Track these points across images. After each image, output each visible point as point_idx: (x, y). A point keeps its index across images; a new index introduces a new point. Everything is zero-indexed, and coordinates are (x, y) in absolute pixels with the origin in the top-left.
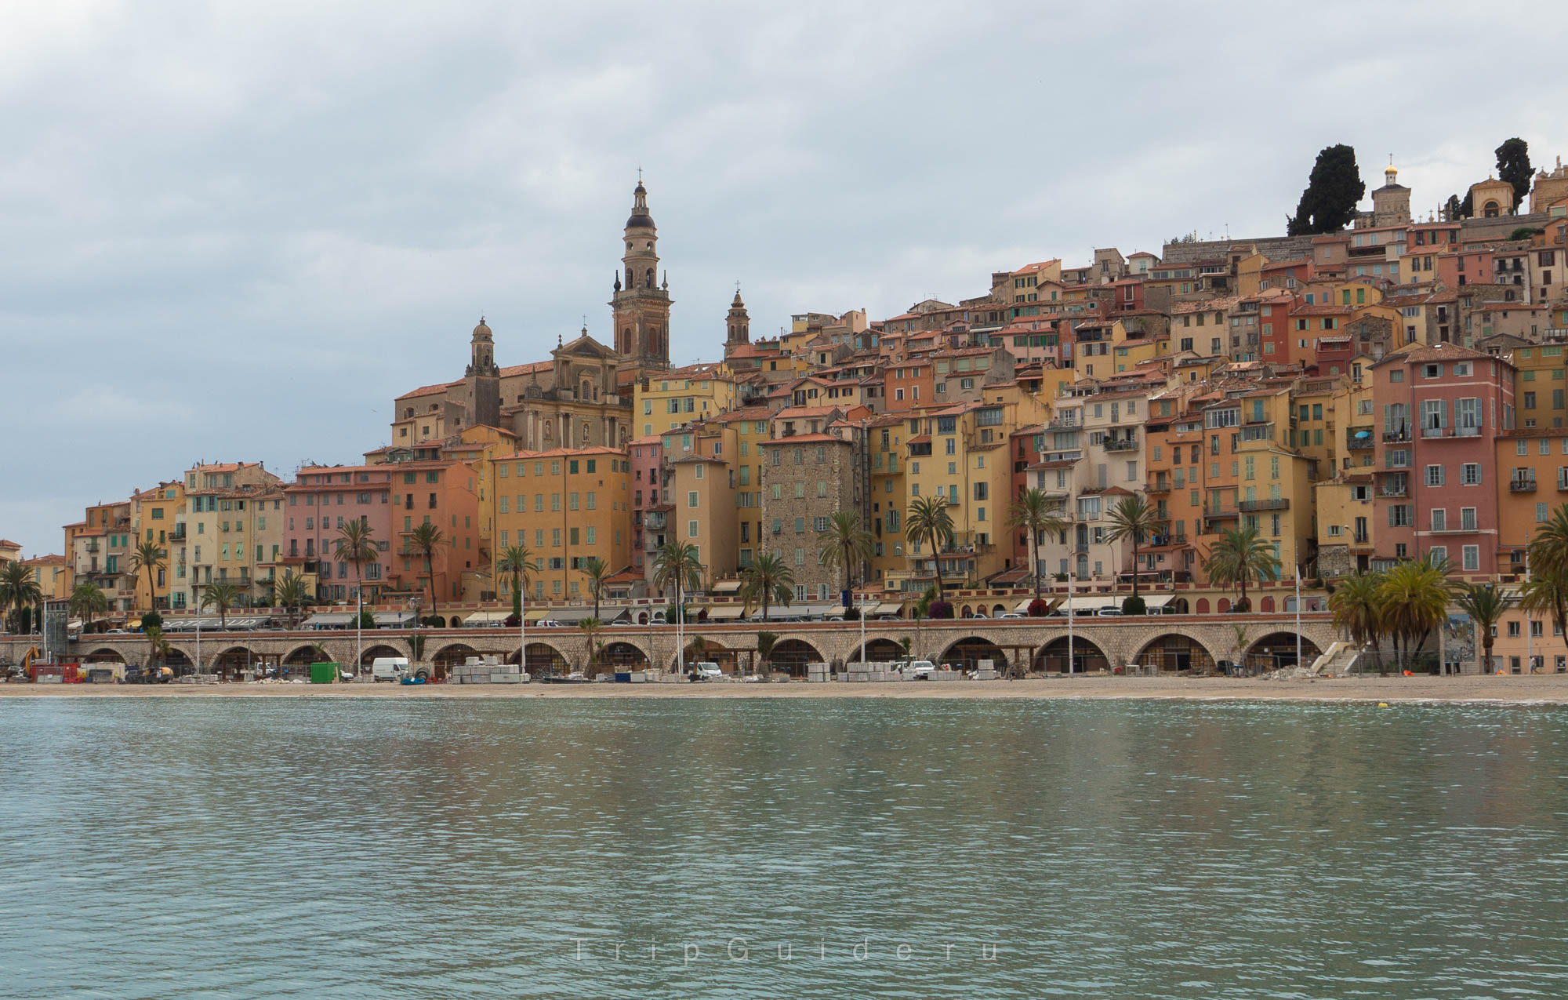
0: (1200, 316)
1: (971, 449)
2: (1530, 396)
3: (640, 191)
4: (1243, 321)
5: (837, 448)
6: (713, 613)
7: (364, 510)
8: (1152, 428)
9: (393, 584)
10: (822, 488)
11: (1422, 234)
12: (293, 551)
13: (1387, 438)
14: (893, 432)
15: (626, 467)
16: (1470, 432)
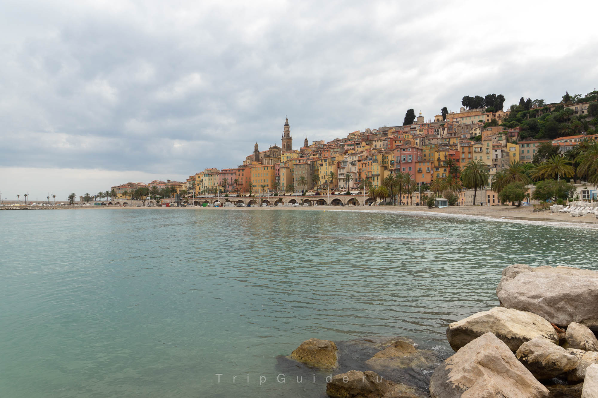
0: (378, 140)
1: (330, 165)
2: (425, 154)
3: (287, 119)
4: (385, 141)
5: (306, 165)
6: (286, 194)
7: (232, 176)
8: (359, 161)
9: (236, 189)
10: (304, 172)
11: (423, 125)
12: (220, 184)
13: (397, 162)
14: (318, 162)
15: (274, 168)
16: (410, 161)
